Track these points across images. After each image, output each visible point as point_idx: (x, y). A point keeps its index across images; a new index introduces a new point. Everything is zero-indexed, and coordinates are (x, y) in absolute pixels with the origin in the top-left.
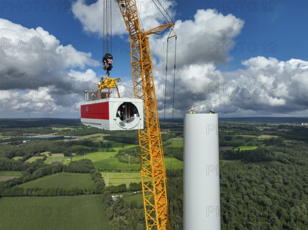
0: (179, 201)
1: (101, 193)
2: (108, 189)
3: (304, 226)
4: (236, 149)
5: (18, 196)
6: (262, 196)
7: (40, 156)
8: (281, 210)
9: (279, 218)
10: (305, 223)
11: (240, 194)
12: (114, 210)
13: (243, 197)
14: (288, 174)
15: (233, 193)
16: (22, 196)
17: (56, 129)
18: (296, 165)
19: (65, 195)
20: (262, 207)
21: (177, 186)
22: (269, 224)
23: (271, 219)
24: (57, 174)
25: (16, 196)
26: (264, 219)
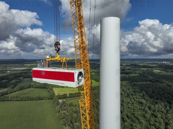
0: (96, 102)
1: (53, 99)
2: (57, 96)
3: (162, 114)
4: (128, 75)
5: (6, 101)
6: (141, 99)
7: (17, 79)
8: (151, 106)
9: (150, 110)
10: (163, 112)
11: (129, 98)
12: (60, 107)
13: (131, 100)
14: (155, 88)
15: (125, 98)
16: (8, 101)
17: (26, 65)
18: (160, 83)
19: (32, 100)
20: (141, 104)
21: (95, 95)
22: (145, 113)
23: (145, 110)
24: (28, 89)
25: (5, 101)
26: (142, 111)
